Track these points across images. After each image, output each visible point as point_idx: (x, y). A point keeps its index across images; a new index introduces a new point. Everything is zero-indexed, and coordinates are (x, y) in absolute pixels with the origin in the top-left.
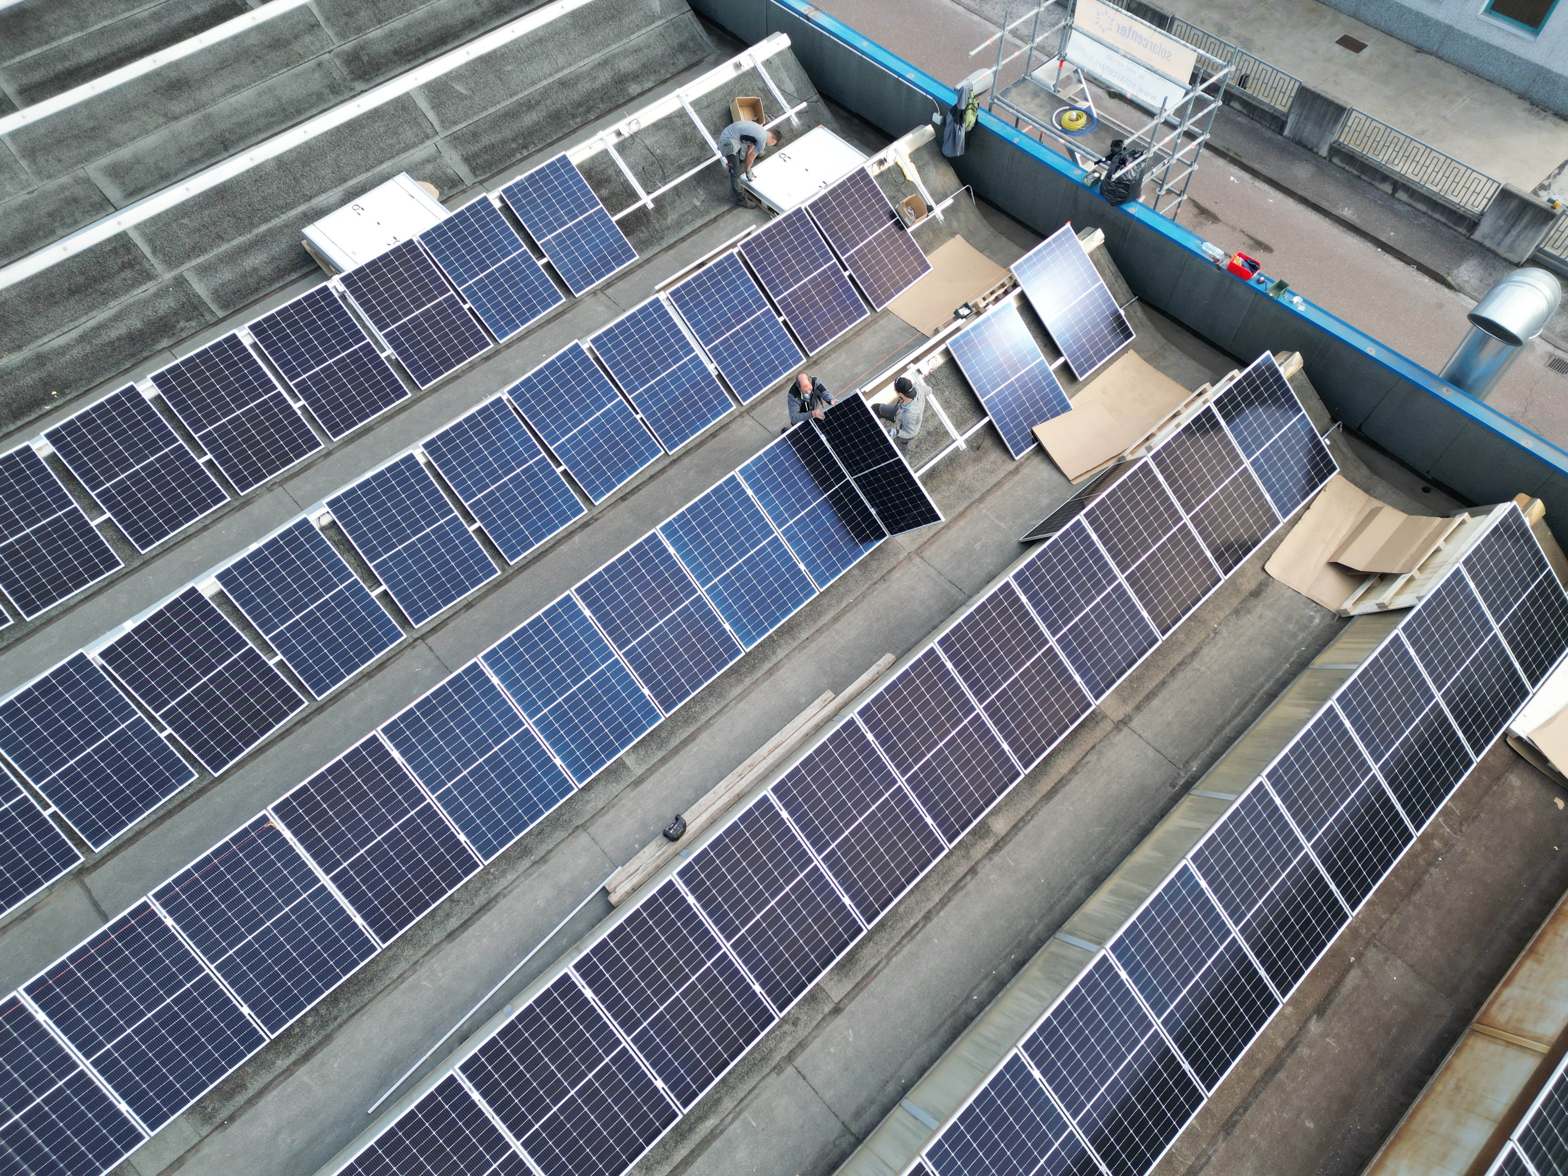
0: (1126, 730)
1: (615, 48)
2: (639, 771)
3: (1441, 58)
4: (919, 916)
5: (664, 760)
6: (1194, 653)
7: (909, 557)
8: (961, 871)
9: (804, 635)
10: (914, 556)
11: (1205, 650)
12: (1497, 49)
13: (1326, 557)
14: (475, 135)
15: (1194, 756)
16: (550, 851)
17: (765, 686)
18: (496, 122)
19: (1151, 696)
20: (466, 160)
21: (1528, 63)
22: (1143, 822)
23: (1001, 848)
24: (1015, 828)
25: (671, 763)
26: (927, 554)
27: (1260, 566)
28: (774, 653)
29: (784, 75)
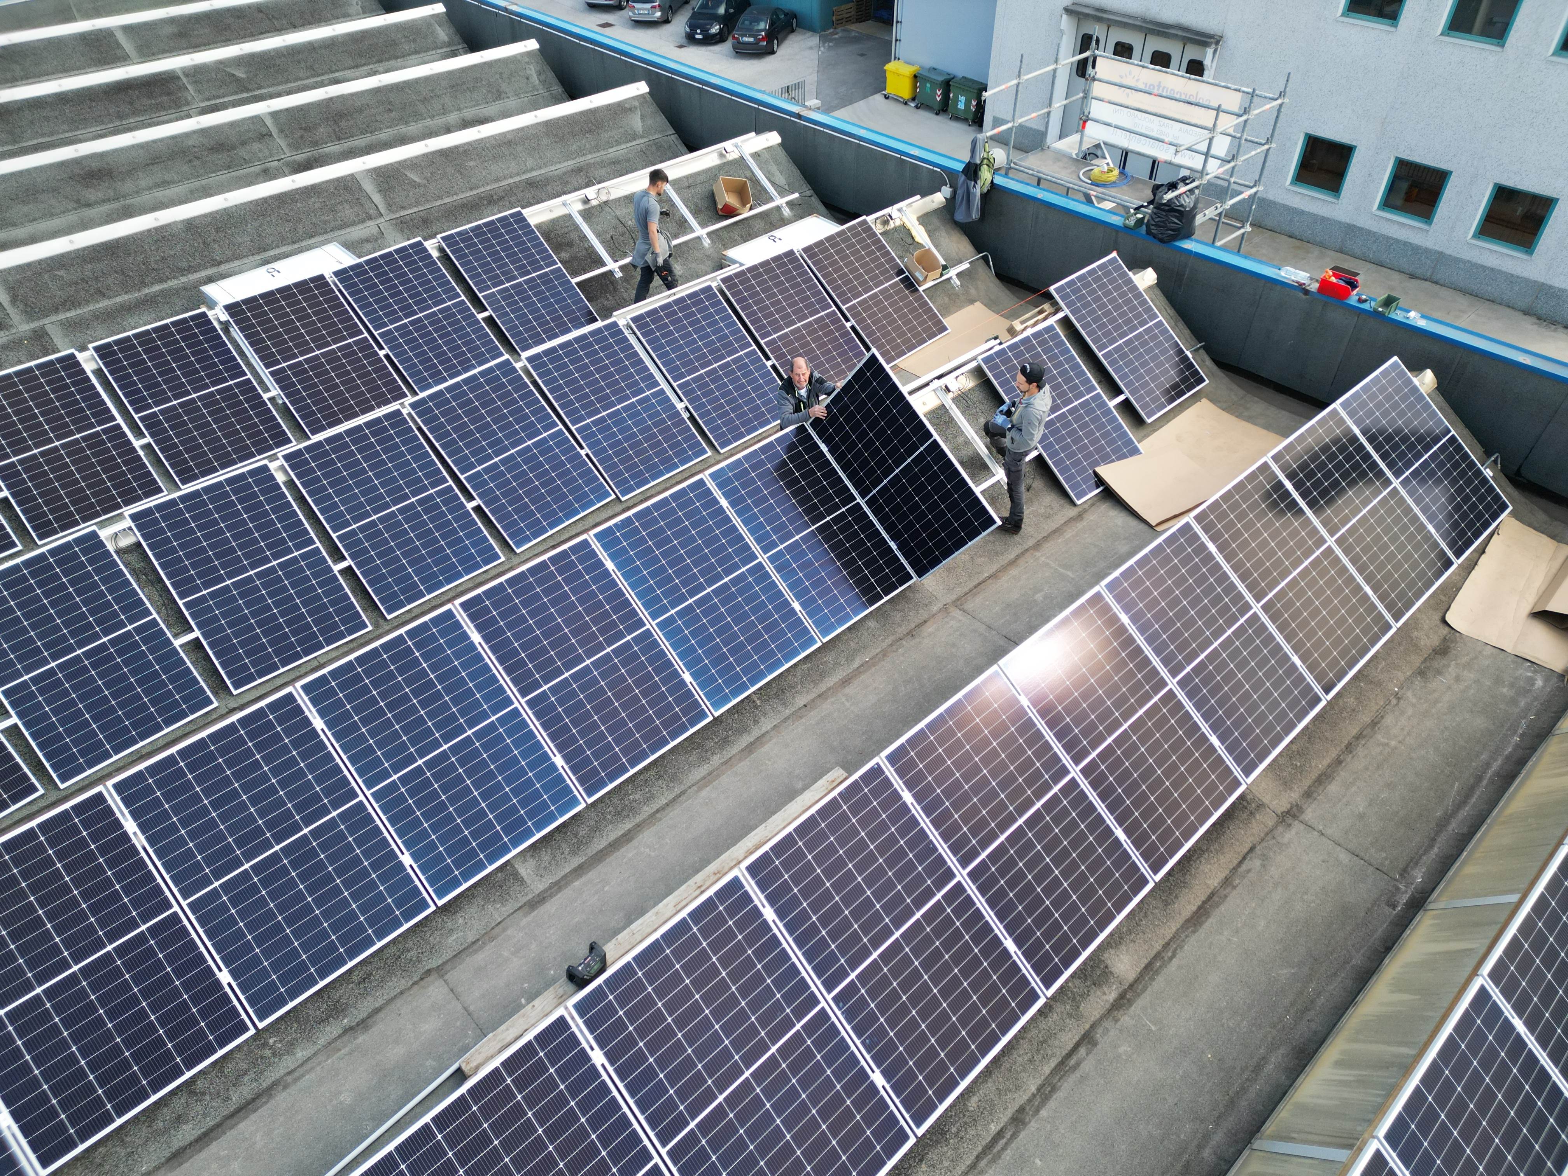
0: (1297, 826)
2: (538, 886)
3: (1436, 283)
4: (1004, 1117)
5: (579, 871)
6: (1374, 724)
7: (945, 608)
8: (1068, 1039)
9: (800, 701)
10: (952, 609)
11: (1389, 720)
12: (1493, 269)
13: (1527, 607)
14: (426, 222)
15: (1414, 861)
16: (377, 1010)
17: (743, 766)
18: (451, 212)
19: (1323, 779)
21: (1527, 281)
22: (1358, 960)
23: (1130, 1002)
24: (1149, 970)
25: (591, 875)
26: (969, 606)
27: (1437, 617)
28: (756, 722)
29: (774, 168)
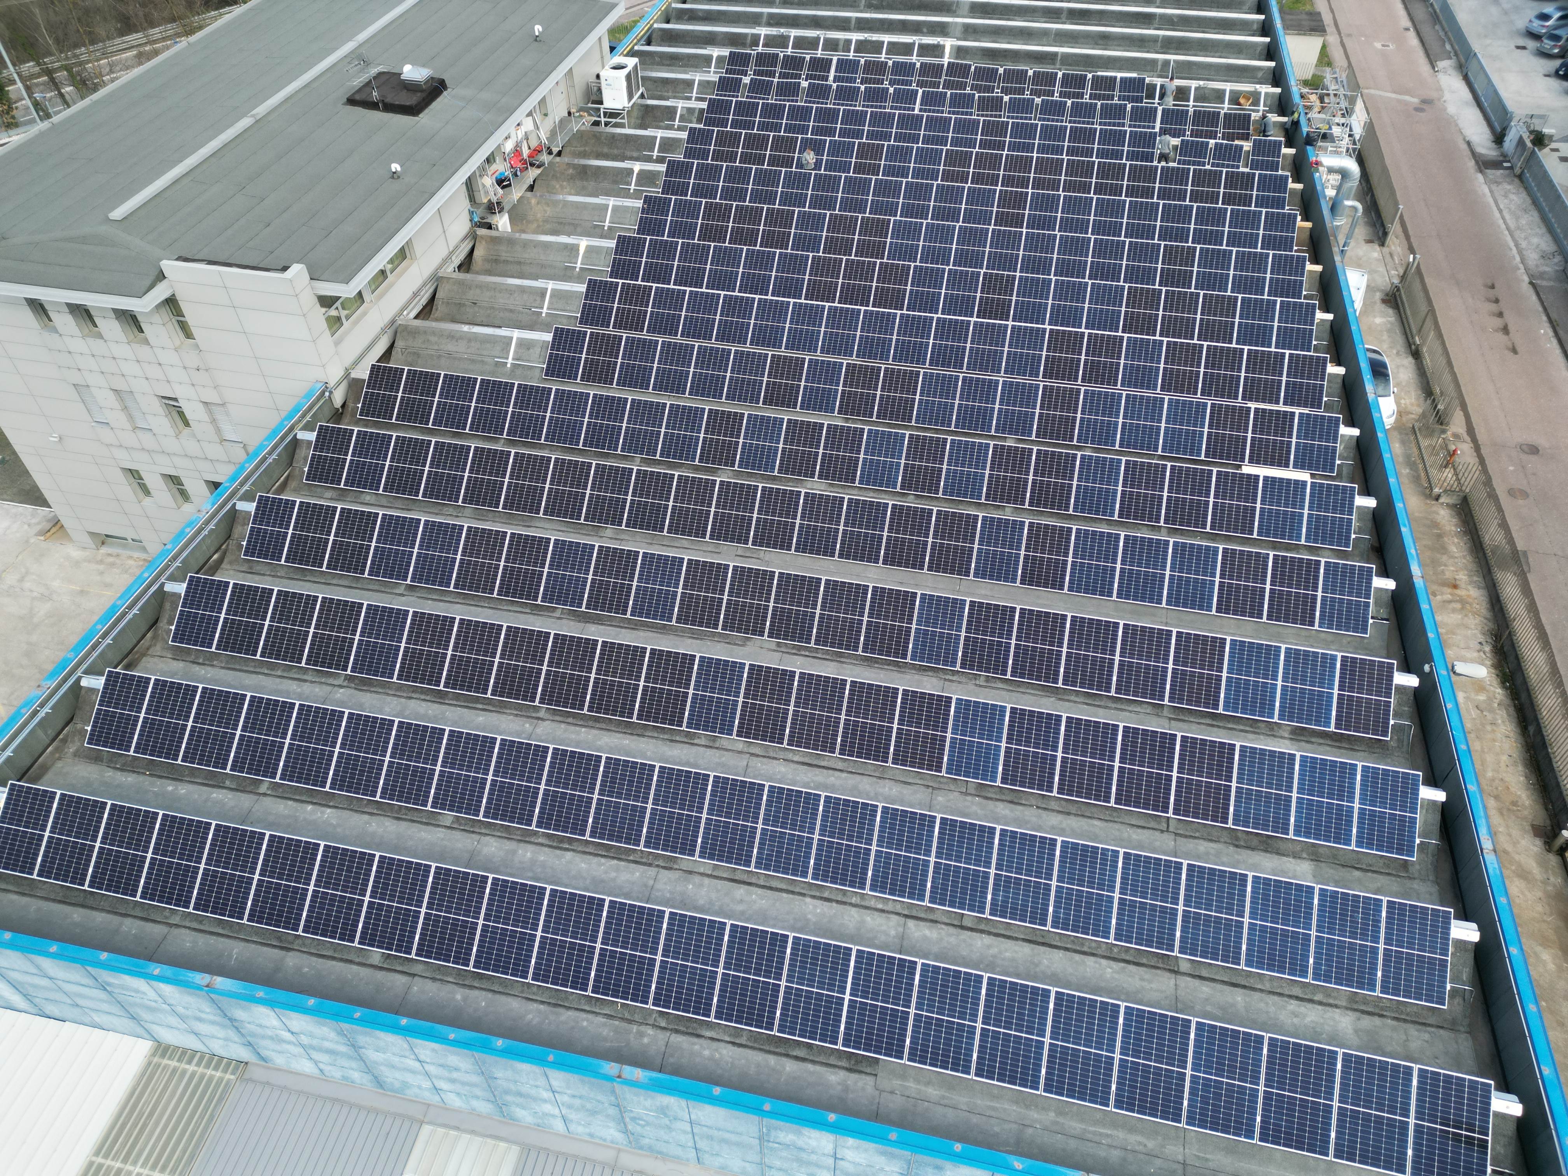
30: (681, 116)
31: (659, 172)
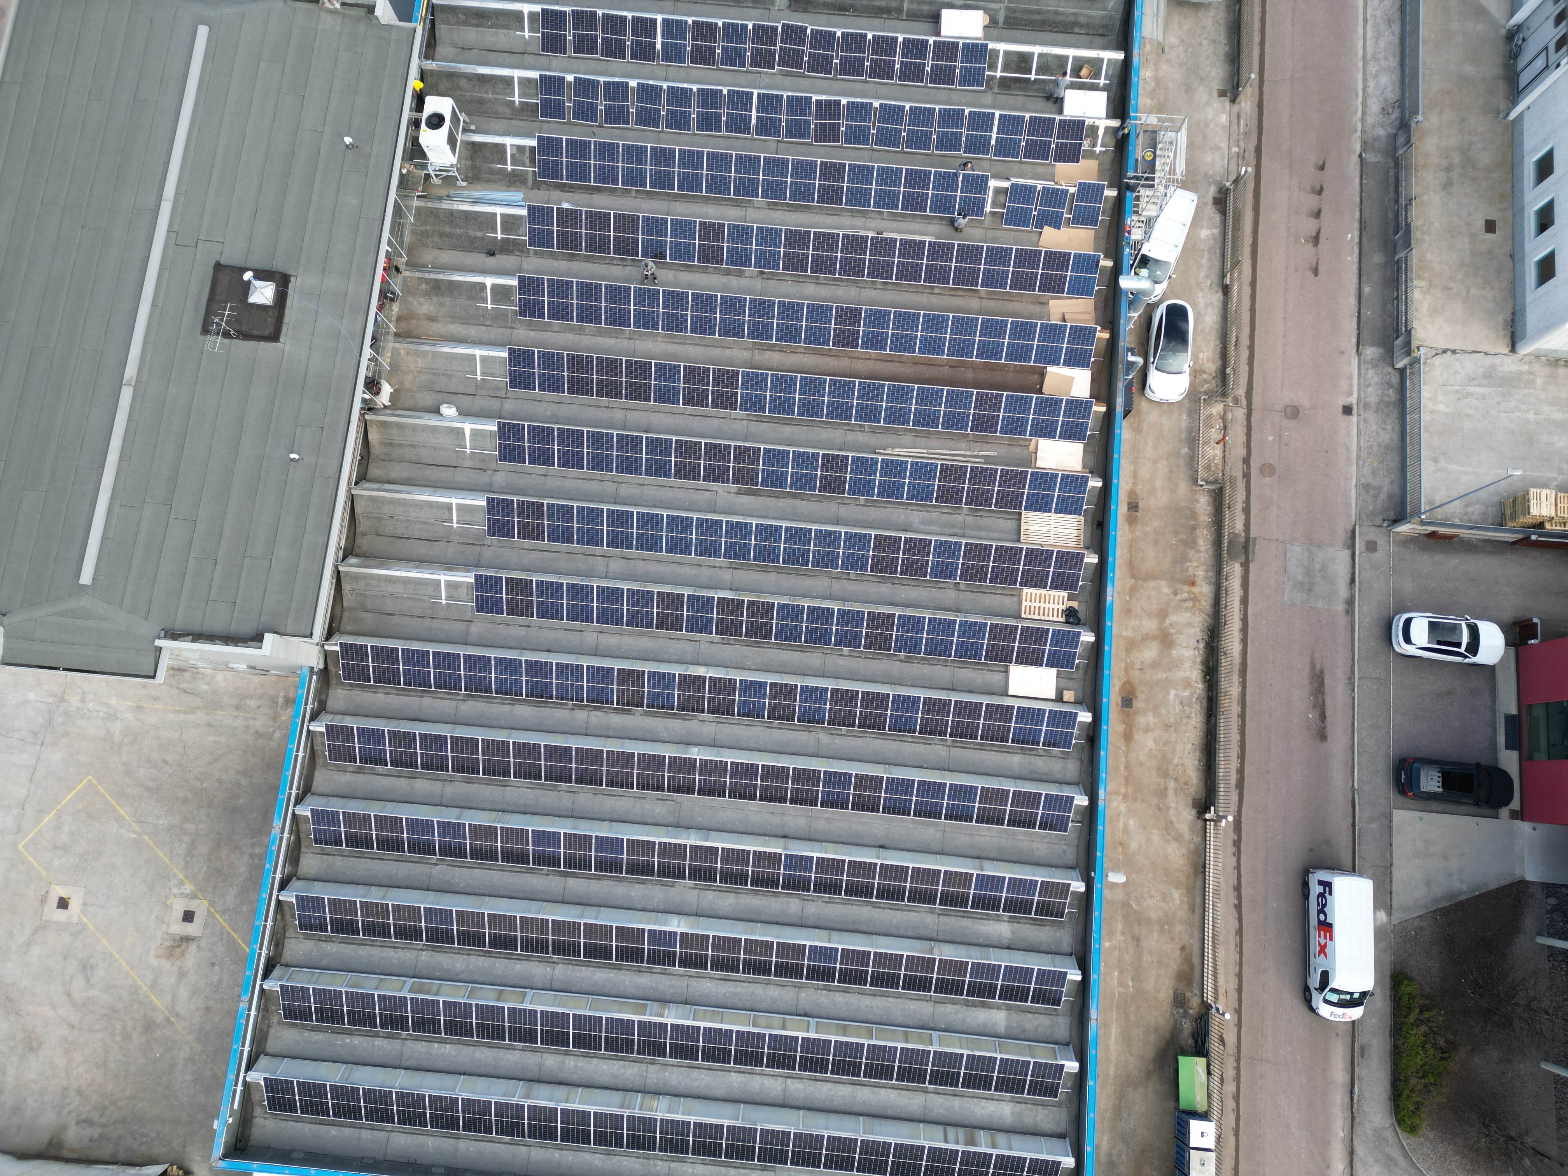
1: (1083, 11)
14: (1015, 11)
18: (1024, 11)
20: (1006, 17)
29: (1111, 68)
30: (512, 156)
31: (512, 286)
